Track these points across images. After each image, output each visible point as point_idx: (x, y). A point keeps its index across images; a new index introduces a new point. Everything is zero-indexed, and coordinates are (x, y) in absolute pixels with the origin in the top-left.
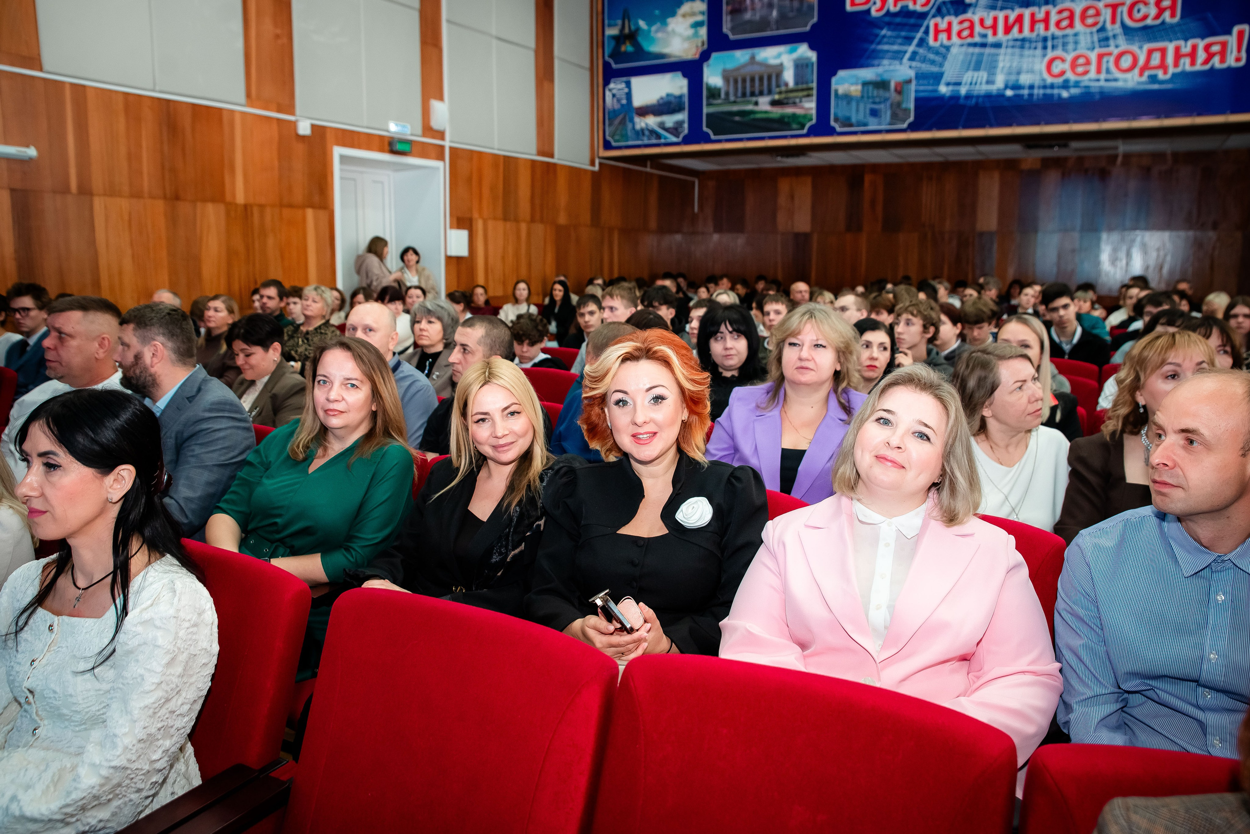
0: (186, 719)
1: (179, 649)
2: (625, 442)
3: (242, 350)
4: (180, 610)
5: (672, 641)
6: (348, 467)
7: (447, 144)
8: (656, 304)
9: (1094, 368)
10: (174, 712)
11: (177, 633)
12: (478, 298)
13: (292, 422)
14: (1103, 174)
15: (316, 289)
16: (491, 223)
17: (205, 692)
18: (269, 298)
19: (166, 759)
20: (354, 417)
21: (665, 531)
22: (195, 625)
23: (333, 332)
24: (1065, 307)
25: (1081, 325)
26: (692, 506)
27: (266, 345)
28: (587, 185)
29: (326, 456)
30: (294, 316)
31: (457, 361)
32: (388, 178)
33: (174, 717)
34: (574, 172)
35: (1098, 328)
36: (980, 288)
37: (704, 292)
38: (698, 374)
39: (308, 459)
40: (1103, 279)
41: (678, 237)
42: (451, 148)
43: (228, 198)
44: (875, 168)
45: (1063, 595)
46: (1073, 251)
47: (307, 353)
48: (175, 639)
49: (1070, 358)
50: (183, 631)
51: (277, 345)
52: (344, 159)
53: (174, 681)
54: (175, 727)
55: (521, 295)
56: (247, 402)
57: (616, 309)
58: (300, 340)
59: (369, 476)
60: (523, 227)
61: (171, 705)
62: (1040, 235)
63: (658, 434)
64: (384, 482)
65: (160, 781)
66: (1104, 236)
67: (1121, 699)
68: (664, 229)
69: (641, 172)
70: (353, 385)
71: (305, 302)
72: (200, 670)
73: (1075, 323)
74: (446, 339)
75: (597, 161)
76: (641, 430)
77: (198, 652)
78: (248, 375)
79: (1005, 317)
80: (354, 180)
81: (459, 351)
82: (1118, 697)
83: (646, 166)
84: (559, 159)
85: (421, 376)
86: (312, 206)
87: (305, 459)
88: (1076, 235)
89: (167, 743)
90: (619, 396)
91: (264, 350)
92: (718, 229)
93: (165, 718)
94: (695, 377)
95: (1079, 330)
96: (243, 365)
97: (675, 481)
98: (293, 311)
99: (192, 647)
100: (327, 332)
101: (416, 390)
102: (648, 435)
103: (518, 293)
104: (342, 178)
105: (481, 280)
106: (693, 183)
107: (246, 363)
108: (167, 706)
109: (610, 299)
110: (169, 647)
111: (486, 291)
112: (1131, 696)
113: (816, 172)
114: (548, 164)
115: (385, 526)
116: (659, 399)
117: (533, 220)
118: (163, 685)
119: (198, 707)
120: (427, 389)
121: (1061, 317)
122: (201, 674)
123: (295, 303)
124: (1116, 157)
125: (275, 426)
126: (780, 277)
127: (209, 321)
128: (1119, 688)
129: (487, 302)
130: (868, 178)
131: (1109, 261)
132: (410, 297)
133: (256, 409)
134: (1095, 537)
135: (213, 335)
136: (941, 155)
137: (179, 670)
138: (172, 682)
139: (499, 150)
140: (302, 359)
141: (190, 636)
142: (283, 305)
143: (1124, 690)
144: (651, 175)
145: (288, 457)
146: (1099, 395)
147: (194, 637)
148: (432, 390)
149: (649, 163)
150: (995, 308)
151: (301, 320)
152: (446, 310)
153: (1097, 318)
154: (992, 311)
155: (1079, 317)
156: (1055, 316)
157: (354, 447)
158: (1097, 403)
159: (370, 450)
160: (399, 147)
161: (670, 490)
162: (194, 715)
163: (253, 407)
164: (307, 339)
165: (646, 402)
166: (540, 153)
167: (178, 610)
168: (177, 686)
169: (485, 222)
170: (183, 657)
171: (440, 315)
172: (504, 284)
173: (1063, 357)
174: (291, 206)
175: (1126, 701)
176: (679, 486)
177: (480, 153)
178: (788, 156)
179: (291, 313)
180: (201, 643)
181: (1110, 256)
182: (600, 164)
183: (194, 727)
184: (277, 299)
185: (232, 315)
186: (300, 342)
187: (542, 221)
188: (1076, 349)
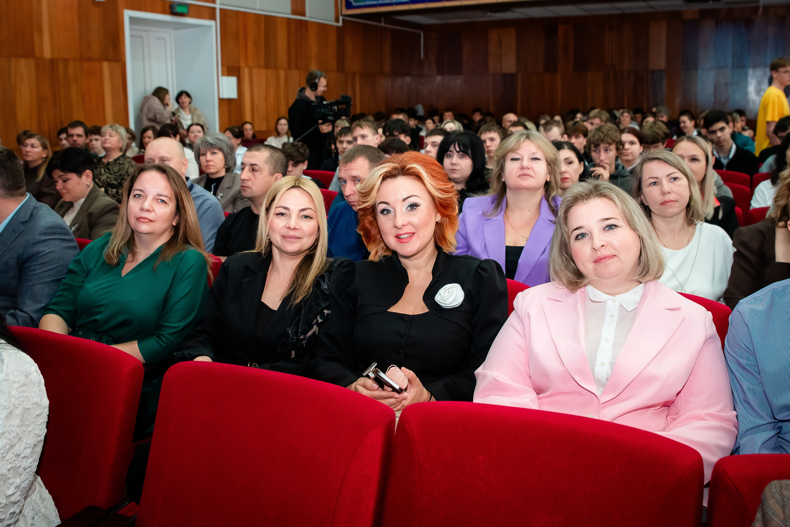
0: (30, 460)
1: (14, 405)
2: (392, 242)
3: (60, 177)
4: (9, 375)
5: (432, 394)
6: (154, 270)
7: (218, 6)
8: (397, 133)
9: (747, 176)
10: (19, 455)
11: (9, 393)
12: (248, 133)
13: (105, 235)
14: (748, 22)
15: (111, 127)
16: (255, 71)
17: (43, 437)
18: (79, 135)
19: (19, 493)
20: (159, 226)
21: (426, 310)
22: (24, 385)
23: (130, 162)
24: (722, 129)
25: (736, 143)
26: (448, 291)
27: (79, 173)
28: (333, 37)
29: (135, 261)
30: (96, 150)
31: (247, 178)
32: (169, 35)
33: (20, 460)
34: (323, 28)
35: (748, 145)
36: (654, 115)
37: (430, 123)
38: (444, 185)
39: (121, 263)
40: (751, 106)
41: (408, 79)
42: (221, 10)
43: (37, 53)
44: (566, 20)
45: (729, 350)
46: (726, 84)
47: (109, 180)
48: (9, 397)
49: (727, 169)
50: (15, 391)
51: (88, 172)
52: (133, 20)
53: (14, 430)
54: (22, 467)
55: (283, 129)
56: (68, 219)
57: (367, 136)
58: (103, 170)
59: (172, 276)
60: (282, 73)
61: (16, 450)
62: (700, 72)
63: (416, 234)
64: (184, 280)
65: (18, 512)
66: (751, 72)
67: (776, 427)
68: (395, 74)
69: (377, 26)
70: (163, 201)
71: (103, 138)
72: (35, 420)
73: (731, 141)
74: (227, 165)
75: (341, 18)
76: (401, 232)
77: (31, 406)
78: (67, 198)
79: (675, 138)
80: (141, 37)
81: (249, 170)
82: (775, 426)
83: (380, 22)
84: (309, 17)
85: (210, 195)
86: (108, 60)
87: (118, 264)
88: (728, 71)
89: (18, 481)
90: (382, 206)
91: (78, 176)
92: (441, 72)
93: (12, 460)
94: (442, 187)
95: (734, 147)
96: (61, 189)
97: (435, 271)
98: (96, 146)
99: (25, 403)
100: (125, 163)
101: (207, 207)
102: (408, 235)
103: (280, 127)
104: (132, 36)
105: (248, 118)
106: (420, 35)
107: (64, 188)
108: (12, 451)
109: (361, 129)
110: (5, 404)
111: (253, 127)
112: (784, 424)
113: (518, 24)
114: (301, 21)
115: (188, 315)
116: (414, 206)
117: (289, 67)
118: (6, 435)
119: (39, 449)
120: (216, 206)
121: (719, 138)
122: (37, 423)
123: (97, 140)
124: (758, 8)
125: (91, 238)
126: (492, 109)
127: (27, 156)
128: (775, 419)
129: (254, 136)
130: (561, 29)
131: (755, 91)
132: (192, 133)
133: (75, 225)
134: (751, 304)
135: (30, 168)
136: (618, 9)
137: (17, 422)
138: (13, 431)
139: (260, 10)
140: (105, 185)
141: (21, 394)
142: (88, 141)
143: (778, 420)
144: (385, 28)
145: (104, 263)
146: (751, 198)
147: (25, 394)
148: (220, 207)
149: (383, 20)
150: (667, 131)
151: (103, 154)
152: (224, 141)
153: (747, 138)
154: (665, 133)
155: (734, 136)
156: (714, 137)
157: (157, 253)
158: (750, 205)
159: (170, 254)
160: (179, 9)
161: (431, 278)
162: (37, 456)
163: (73, 224)
164: (109, 169)
165: (404, 210)
166: (294, 12)
167: (8, 375)
168: (18, 435)
169: (250, 70)
170: (18, 411)
171: (221, 146)
172: (267, 120)
173: (722, 169)
174: (90, 60)
175: (780, 428)
176: (437, 275)
177: (245, 13)
178: (495, 12)
179: (94, 148)
180: (32, 399)
181: (755, 87)
182: (343, 20)
183: (39, 466)
184: (84, 136)
185: (46, 151)
186: (103, 172)
187: (297, 68)
188: (732, 162)
